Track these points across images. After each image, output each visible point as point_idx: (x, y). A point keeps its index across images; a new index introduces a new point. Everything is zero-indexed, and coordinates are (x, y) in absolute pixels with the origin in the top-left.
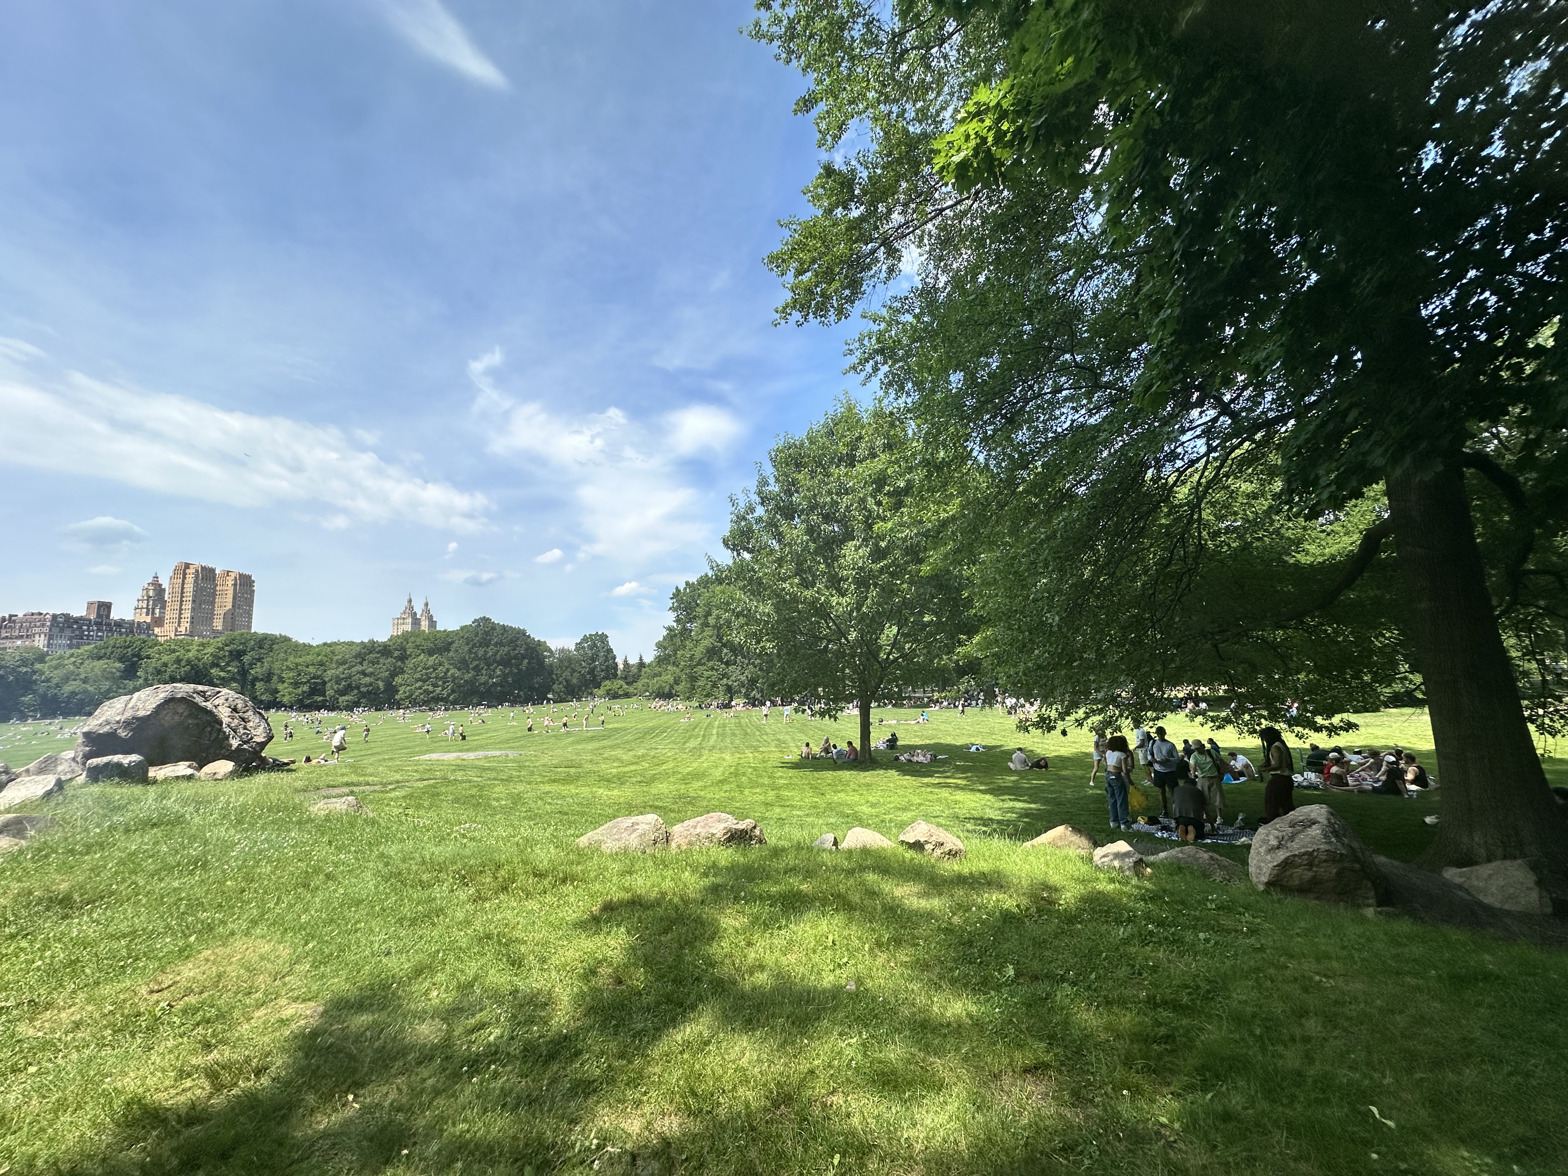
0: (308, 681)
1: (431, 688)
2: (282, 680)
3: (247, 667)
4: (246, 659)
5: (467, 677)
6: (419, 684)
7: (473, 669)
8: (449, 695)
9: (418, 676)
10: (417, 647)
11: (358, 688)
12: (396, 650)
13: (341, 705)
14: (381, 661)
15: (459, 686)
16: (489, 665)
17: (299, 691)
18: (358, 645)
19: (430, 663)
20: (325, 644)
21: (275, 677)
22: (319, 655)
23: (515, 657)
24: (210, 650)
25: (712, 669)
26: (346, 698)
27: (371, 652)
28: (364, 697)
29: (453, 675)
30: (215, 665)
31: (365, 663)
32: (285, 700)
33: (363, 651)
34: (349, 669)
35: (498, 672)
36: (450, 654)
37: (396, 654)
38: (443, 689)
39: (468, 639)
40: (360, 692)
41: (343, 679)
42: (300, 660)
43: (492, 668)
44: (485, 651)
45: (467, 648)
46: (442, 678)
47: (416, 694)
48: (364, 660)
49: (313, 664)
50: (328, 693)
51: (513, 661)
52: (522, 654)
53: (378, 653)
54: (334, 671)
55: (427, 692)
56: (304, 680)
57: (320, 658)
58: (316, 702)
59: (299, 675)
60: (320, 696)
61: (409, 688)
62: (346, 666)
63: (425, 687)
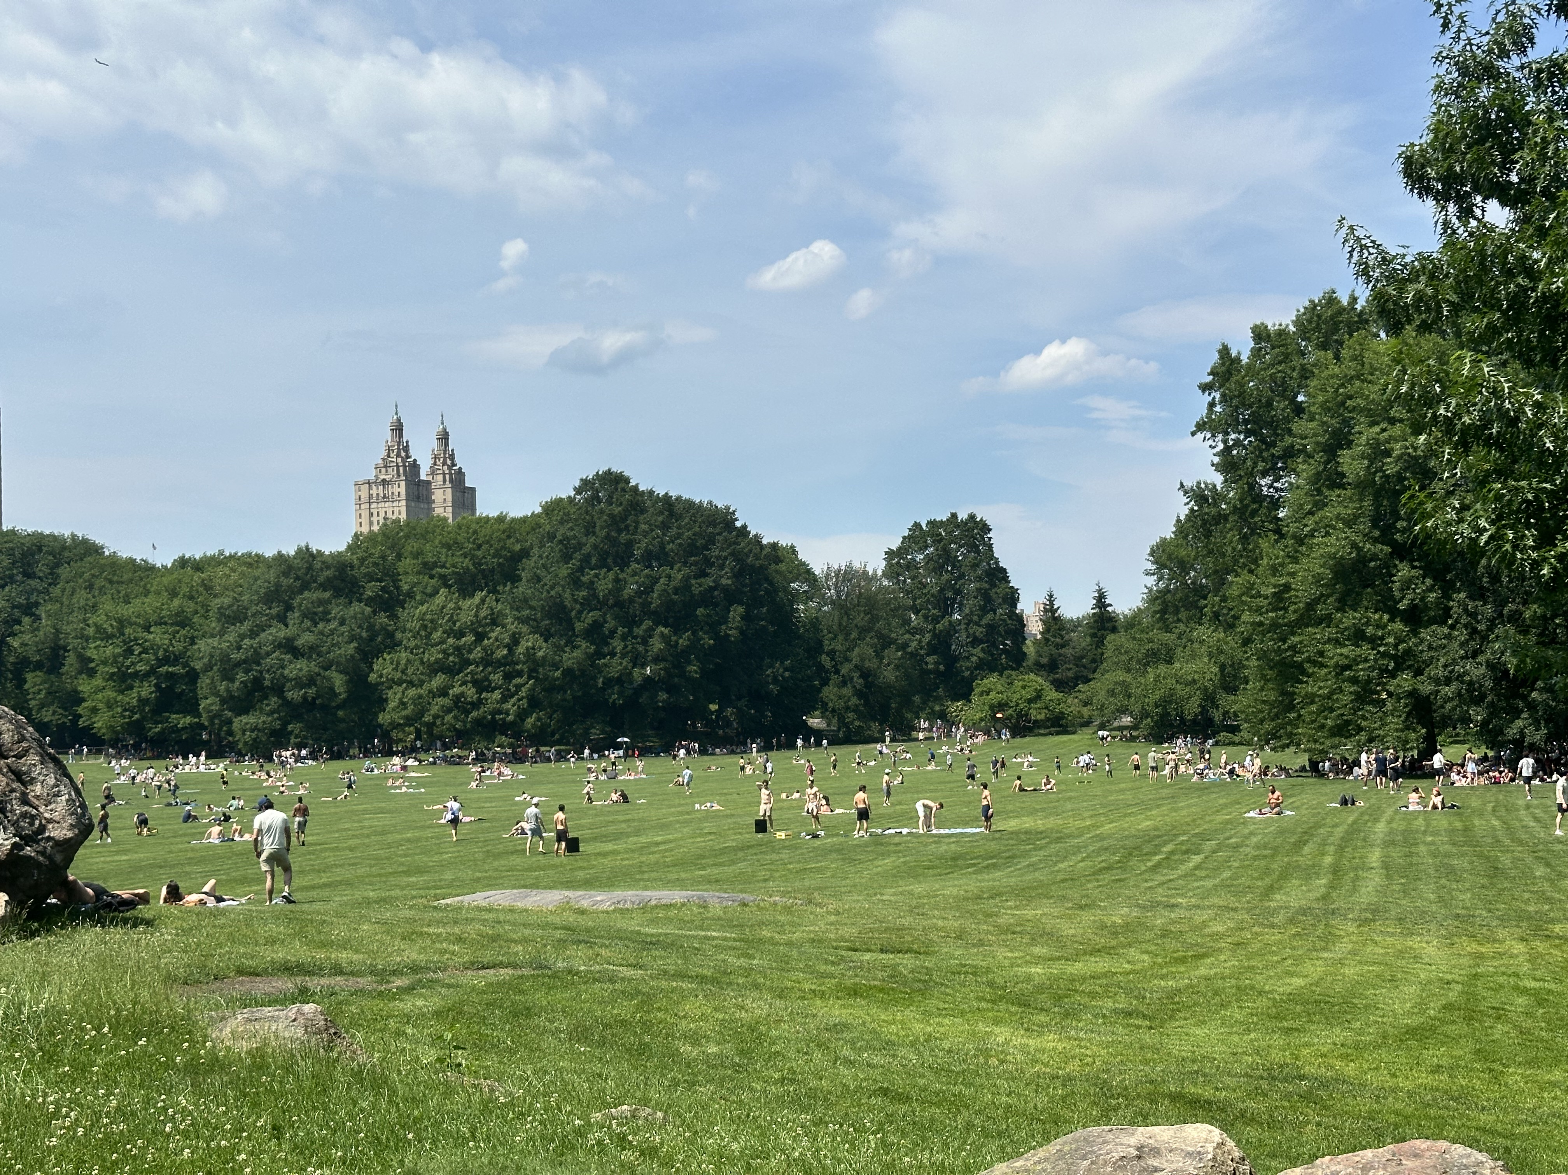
0: (152, 672)
1: (471, 692)
2: (87, 668)
5: (572, 658)
6: (439, 680)
7: (587, 635)
8: (522, 715)
9: (434, 655)
10: (427, 568)
11: (278, 689)
12: (371, 578)
13: (244, 738)
14: (335, 610)
15: (551, 688)
16: (631, 622)
17: (132, 698)
18: (268, 563)
19: (465, 618)
20: (183, 562)
21: (71, 659)
22: (174, 594)
23: (706, 599)
25: (1358, 636)
26: (250, 719)
27: (305, 586)
28: (297, 718)
29: (530, 653)
31: (294, 617)
32: (101, 723)
33: (285, 582)
34: (253, 634)
35: (657, 645)
36: (523, 589)
37: (371, 590)
38: (505, 699)
39: (565, 541)
40: (287, 703)
41: (238, 664)
42: (126, 611)
43: (639, 631)
44: (617, 580)
45: (564, 571)
46: (500, 663)
47: (434, 710)
48: (289, 608)
49: (160, 623)
50: (203, 704)
51: (700, 611)
52: (725, 590)
53: (324, 587)
54: (214, 642)
55: (460, 705)
56: (142, 667)
57: (176, 602)
58: (175, 729)
59: (129, 651)
60: (185, 712)
61: (412, 692)
62: (245, 627)
63: (456, 690)
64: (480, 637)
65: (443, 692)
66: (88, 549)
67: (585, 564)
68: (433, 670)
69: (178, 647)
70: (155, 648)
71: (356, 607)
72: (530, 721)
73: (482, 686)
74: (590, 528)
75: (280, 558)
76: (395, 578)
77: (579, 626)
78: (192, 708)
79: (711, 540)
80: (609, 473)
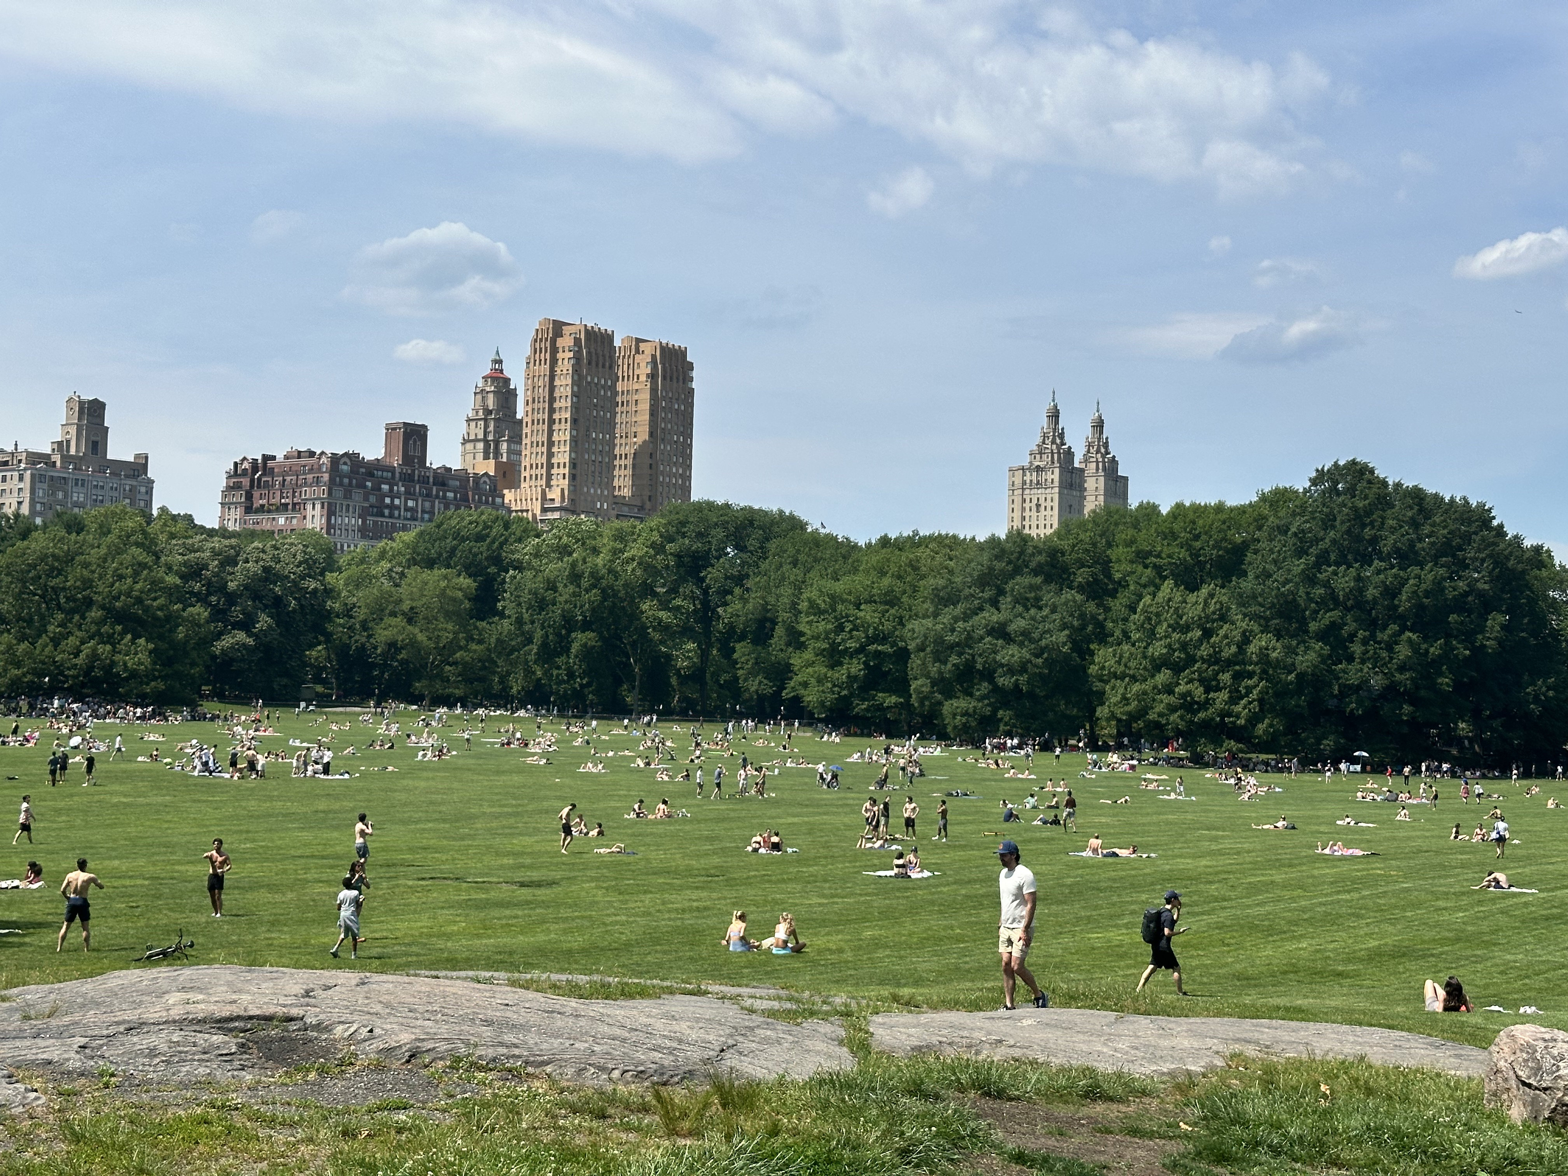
0: (861, 650)
1: (1198, 692)
2: (796, 640)
3: (714, 599)
4: (713, 575)
5: (1305, 661)
6: (1163, 677)
7: (1322, 636)
8: (1253, 720)
9: (1158, 649)
10: (1141, 557)
11: (988, 675)
12: (1081, 564)
13: (953, 722)
14: (1047, 597)
15: (1283, 692)
16: (1373, 625)
17: (841, 674)
18: (981, 547)
19: (1190, 612)
20: (885, 541)
21: (779, 631)
22: (882, 573)
23: (1459, 604)
24: (636, 550)
26: (961, 703)
27: (1017, 571)
28: (1006, 705)
29: (1263, 655)
30: (648, 591)
31: (1006, 602)
32: (811, 697)
33: (999, 565)
34: (966, 617)
35: (1403, 651)
36: (1247, 584)
37: (1081, 576)
38: (1234, 699)
39: (1301, 535)
40: (996, 689)
41: (952, 647)
42: (839, 587)
43: (1383, 636)
44: (1358, 579)
45: (1299, 565)
46: (1229, 663)
47: (1160, 708)
48: (1001, 592)
49: (870, 601)
50: (914, 685)
51: (1453, 618)
52: (1481, 594)
53: (1036, 572)
54: (928, 623)
55: (1189, 705)
56: (852, 644)
57: (886, 581)
58: (880, 708)
59: (840, 628)
60: (890, 691)
61: (1136, 687)
62: (959, 610)
63: (1182, 688)
64: (1208, 634)
65: (1169, 690)
66: (795, 525)
67: (1323, 559)
68: (1157, 666)
69: (888, 626)
70: (865, 626)
71: (1069, 595)
72: (1261, 728)
73: (1211, 687)
74: (1328, 522)
75: (993, 541)
76: (1106, 565)
77: (1313, 626)
78: (901, 686)
79: (1467, 538)
80: (1354, 462)
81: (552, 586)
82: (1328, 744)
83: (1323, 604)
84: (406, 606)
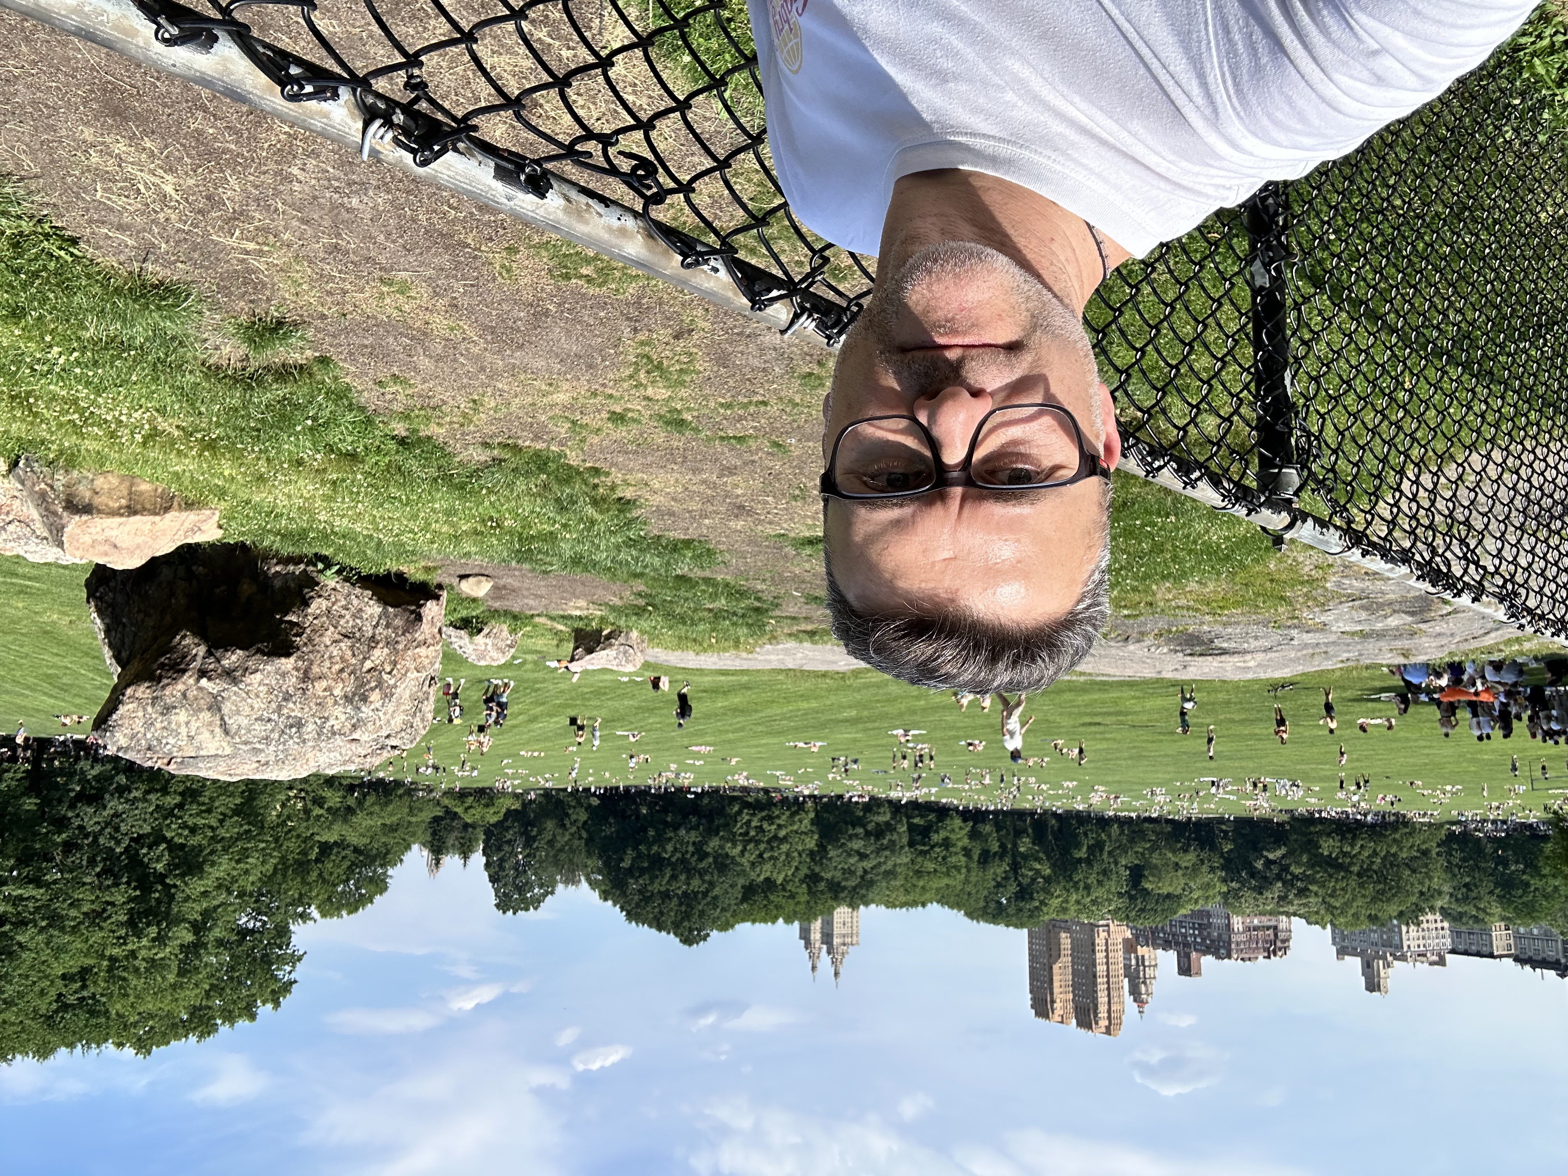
33: (863, 892)
34: (879, 864)
35: (669, 847)
36: (741, 881)
37: (822, 886)
38: (749, 821)
39: (715, 907)
40: (864, 826)
41: (886, 848)
42: (946, 881)
43: (678, 855)
44: (688, 884)
45: (717, 891)
46: (750, 841)
47: (784, 817)
48: (862, 877)
49: (929, 873)
50: (905, 828)
51: (646, 865)
52: (632, 877)
53: (845, 888)
54: (899, 861)
55: (770, 819)
56: (937, 850)
57: (921, 883)
58: (922, 816)
59: (944, 858)
60: (917, 825)
61: (795, 827)
62: (883, 868)
63: (774, 827)
64: (761, 855)
65: (780, 827)
66: (970, 915)
67: (705, 894)
68: (785, 839)
69: (919, 859)
70: (931, 860)
71: (828, 876)
72: (736, 808)
73: (760, 829)
74: (702, 914)
75: (867, 904)
76: (810, 892)
77: (711, 860)
78: (912, 828)
79: (638, 905)
80: (690, 945)
81: (1100, 883)
82: (706, 801)
83: (705, 871)
84: (1180, 873)
